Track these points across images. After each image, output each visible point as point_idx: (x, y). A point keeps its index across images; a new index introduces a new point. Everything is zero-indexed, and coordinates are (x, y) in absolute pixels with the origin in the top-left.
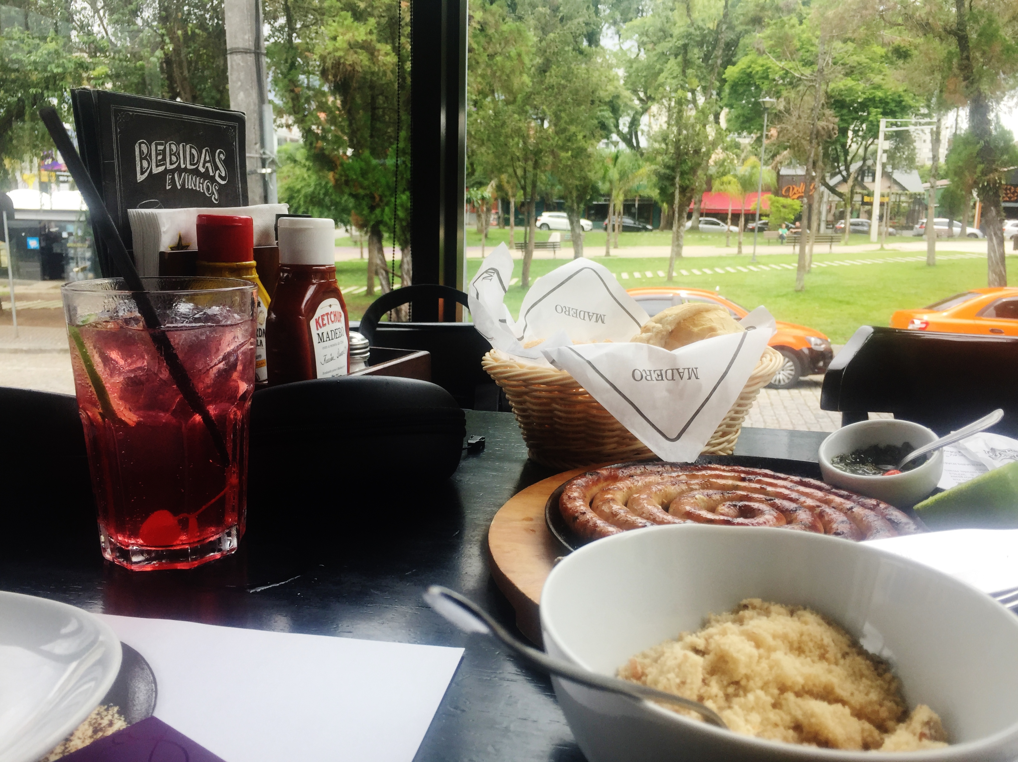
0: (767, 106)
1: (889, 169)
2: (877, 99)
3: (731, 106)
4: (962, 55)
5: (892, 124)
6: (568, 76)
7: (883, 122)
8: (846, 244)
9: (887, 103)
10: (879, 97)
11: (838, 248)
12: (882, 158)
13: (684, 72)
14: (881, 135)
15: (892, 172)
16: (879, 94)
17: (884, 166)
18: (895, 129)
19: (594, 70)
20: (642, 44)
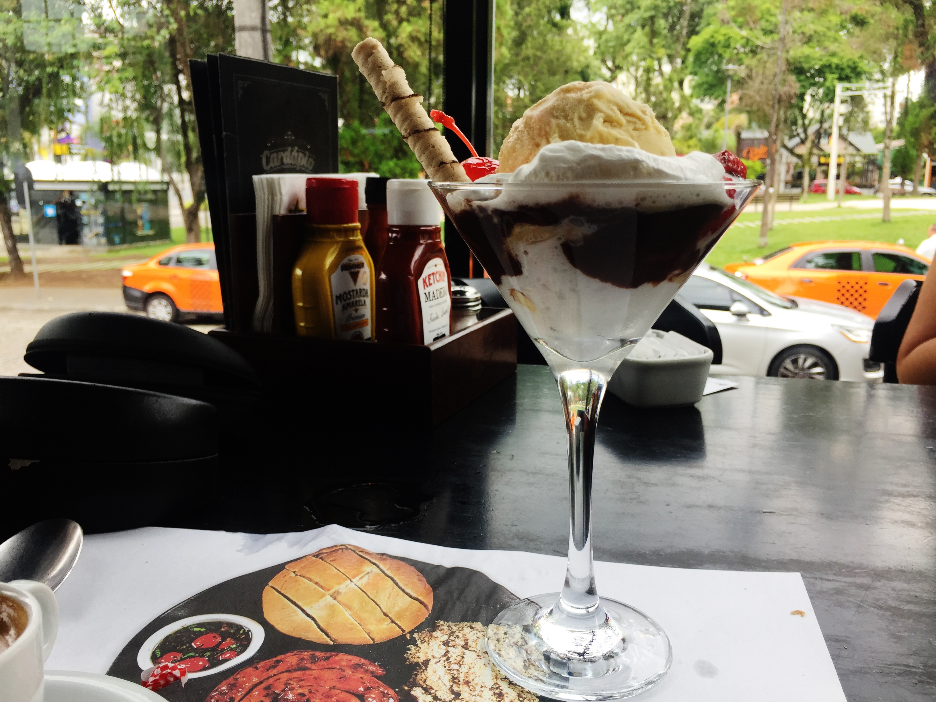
0: (731, 73)
1: (845, 131)
2: (833, 66)
3: (695, 73)
4: (917, 23)
5: (848, 89)
6: (543, 47)
7: (839, 87)
8: (805, 202)
9: (842, 69)
10: (836, 64)
11: (797, 207)
12: (838, 121)
13: (651, 42)
14: (837, 100)
15: (848, 135)
16: (835, 61)
17: (840, 128)
18: (850, 93)
19: (567, 42)
20: (610, 17)
